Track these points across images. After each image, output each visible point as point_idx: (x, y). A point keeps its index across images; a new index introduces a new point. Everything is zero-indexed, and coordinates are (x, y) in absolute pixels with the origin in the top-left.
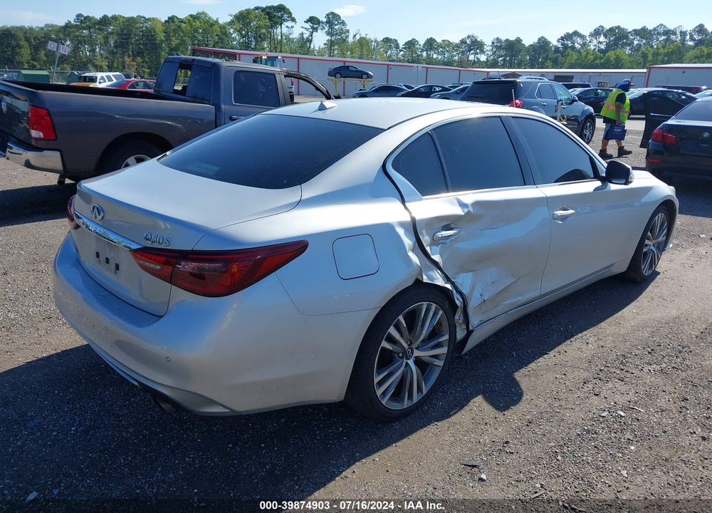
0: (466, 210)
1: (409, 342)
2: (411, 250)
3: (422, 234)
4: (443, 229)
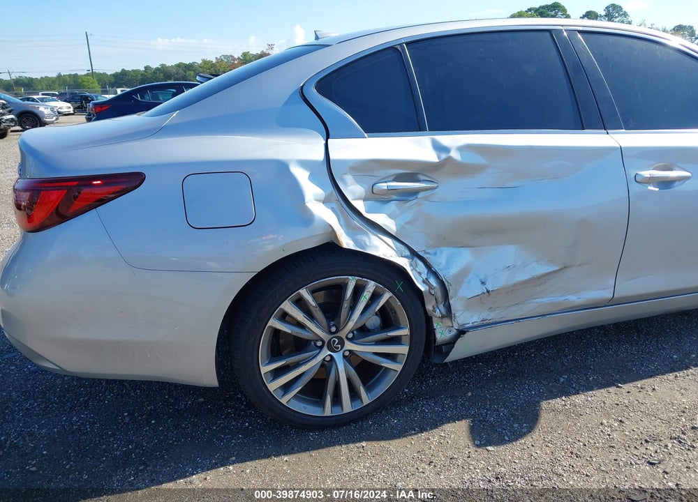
0: (444, 156)
1: (333, 329)
2: (319, 201)
3: (343, 180)
4: (395, 180)
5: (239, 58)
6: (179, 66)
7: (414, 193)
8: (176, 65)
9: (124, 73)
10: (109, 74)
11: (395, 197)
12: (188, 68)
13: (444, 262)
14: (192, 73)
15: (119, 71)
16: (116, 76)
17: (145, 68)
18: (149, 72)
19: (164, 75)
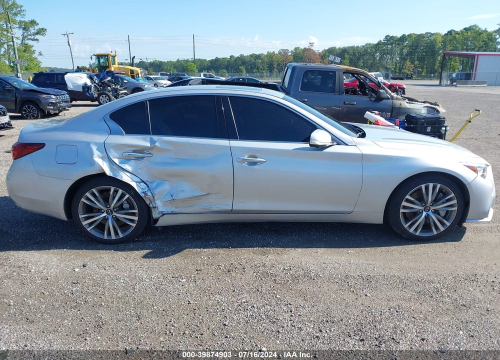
0: (153, 145)
1: (108, 206)
2: (100, 158)
3: (109, 151)
4: (133, 152)
5: (292, 51)
6: (252, 56)
7: (142, 158)
8: (250, 55)
9: (217, 60)
10: (208, 60)
11: (134, 158)
12: (258, 58)
13: (154, 186)
14: (260, 61)
15: (214, 58)
16: (212, 61)
17: (231, 57)
18: (233, 60)
19: (242, 62)
